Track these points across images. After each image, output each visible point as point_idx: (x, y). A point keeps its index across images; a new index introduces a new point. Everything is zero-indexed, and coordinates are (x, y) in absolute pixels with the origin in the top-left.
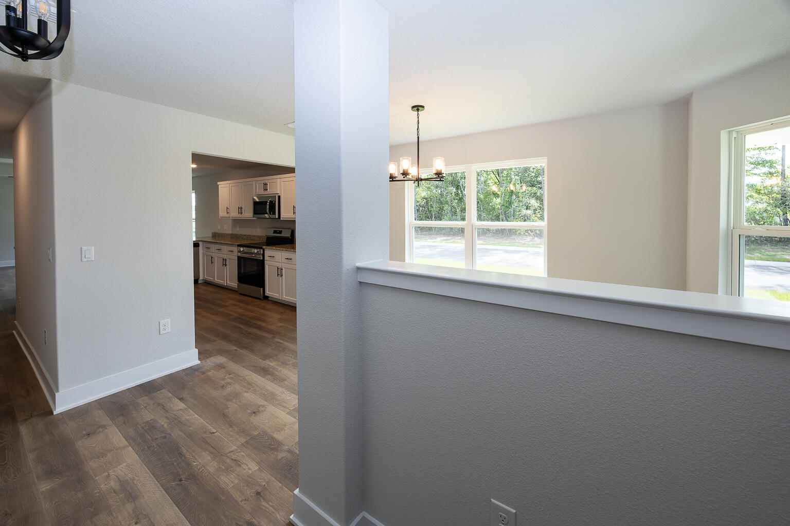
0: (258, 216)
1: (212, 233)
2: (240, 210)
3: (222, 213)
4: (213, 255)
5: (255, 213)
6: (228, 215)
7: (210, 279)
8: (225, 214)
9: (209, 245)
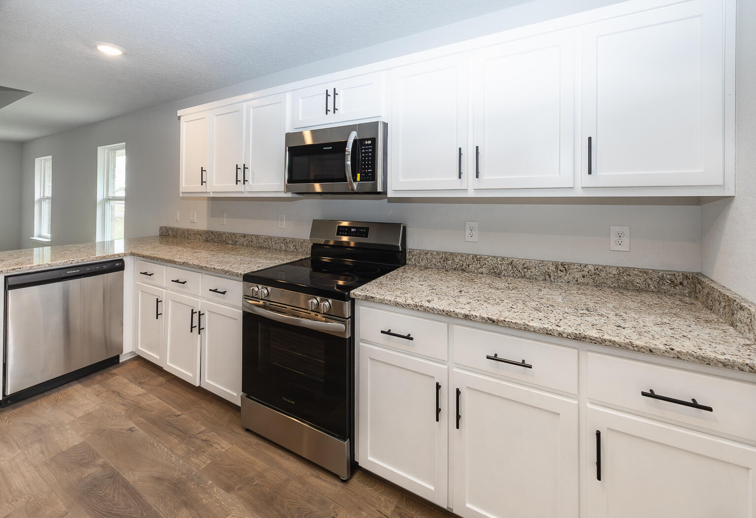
0: (302, 187)
1: (161, 228)
2: (241, 173)
3: (188, 182)
4: (163, 294)
5: (292, 179)
6: (202, 189)
7: (153, 356)
8: (196, 187)
9: (150, 267)
